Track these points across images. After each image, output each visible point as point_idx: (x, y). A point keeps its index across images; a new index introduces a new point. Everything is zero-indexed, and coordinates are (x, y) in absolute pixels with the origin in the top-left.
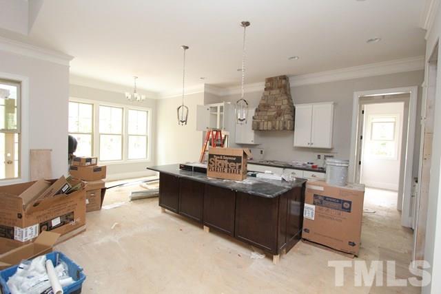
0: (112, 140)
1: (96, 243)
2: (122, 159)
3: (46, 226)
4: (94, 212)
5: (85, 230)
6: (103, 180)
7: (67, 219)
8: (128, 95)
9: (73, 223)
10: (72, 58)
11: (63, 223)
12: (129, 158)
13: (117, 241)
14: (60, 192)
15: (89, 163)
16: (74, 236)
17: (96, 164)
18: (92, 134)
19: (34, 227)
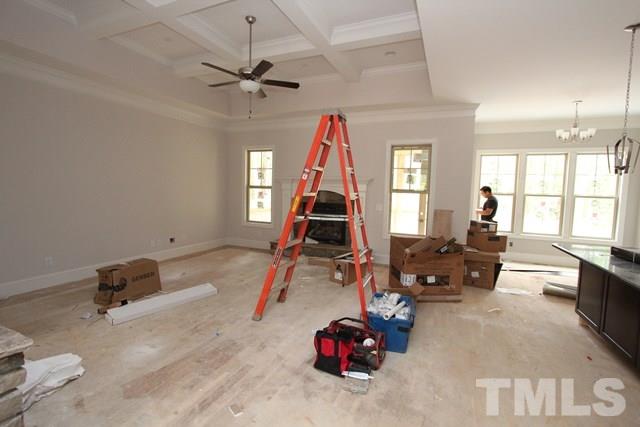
0: (543, 204)
1: (460, 316)
2: (560, 234)
3: (421, 280)
4: (484, 291)
5: (459, 301)
6: (501, 254)
7: (442, 281)
8: (560, 133)
9: (446, 287)
10: (477, 105)
11: (437, 284)
12: (574, 234)
13: (483, 325)
14: (438, 251)
15: (485, 230)
16: (447, 301)
17: (496, 232)
18: (514, 195)
19: (412, 276)
